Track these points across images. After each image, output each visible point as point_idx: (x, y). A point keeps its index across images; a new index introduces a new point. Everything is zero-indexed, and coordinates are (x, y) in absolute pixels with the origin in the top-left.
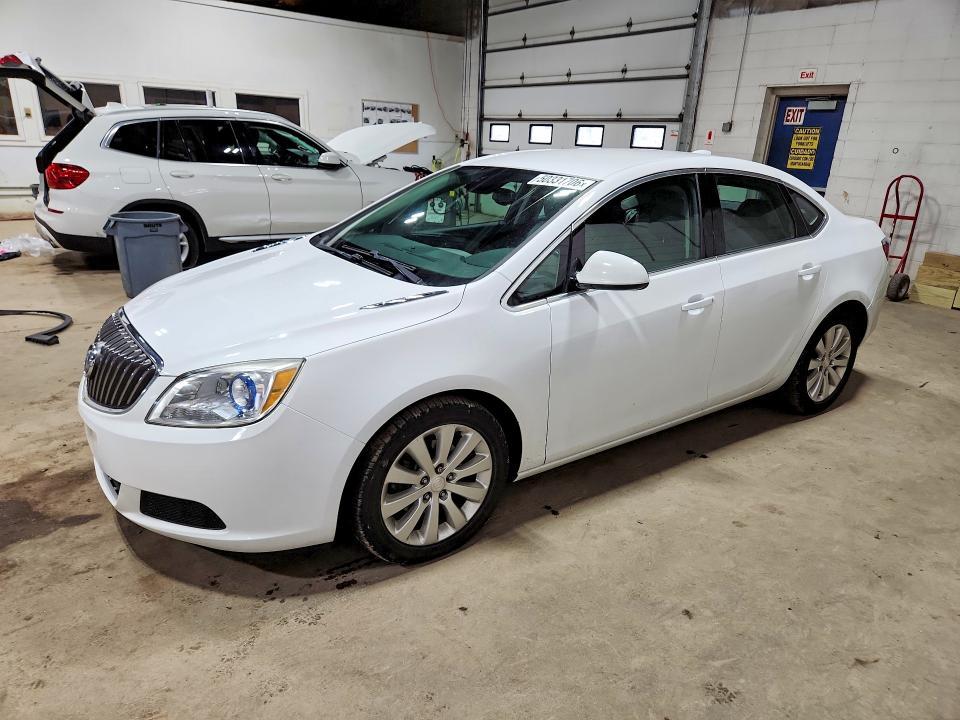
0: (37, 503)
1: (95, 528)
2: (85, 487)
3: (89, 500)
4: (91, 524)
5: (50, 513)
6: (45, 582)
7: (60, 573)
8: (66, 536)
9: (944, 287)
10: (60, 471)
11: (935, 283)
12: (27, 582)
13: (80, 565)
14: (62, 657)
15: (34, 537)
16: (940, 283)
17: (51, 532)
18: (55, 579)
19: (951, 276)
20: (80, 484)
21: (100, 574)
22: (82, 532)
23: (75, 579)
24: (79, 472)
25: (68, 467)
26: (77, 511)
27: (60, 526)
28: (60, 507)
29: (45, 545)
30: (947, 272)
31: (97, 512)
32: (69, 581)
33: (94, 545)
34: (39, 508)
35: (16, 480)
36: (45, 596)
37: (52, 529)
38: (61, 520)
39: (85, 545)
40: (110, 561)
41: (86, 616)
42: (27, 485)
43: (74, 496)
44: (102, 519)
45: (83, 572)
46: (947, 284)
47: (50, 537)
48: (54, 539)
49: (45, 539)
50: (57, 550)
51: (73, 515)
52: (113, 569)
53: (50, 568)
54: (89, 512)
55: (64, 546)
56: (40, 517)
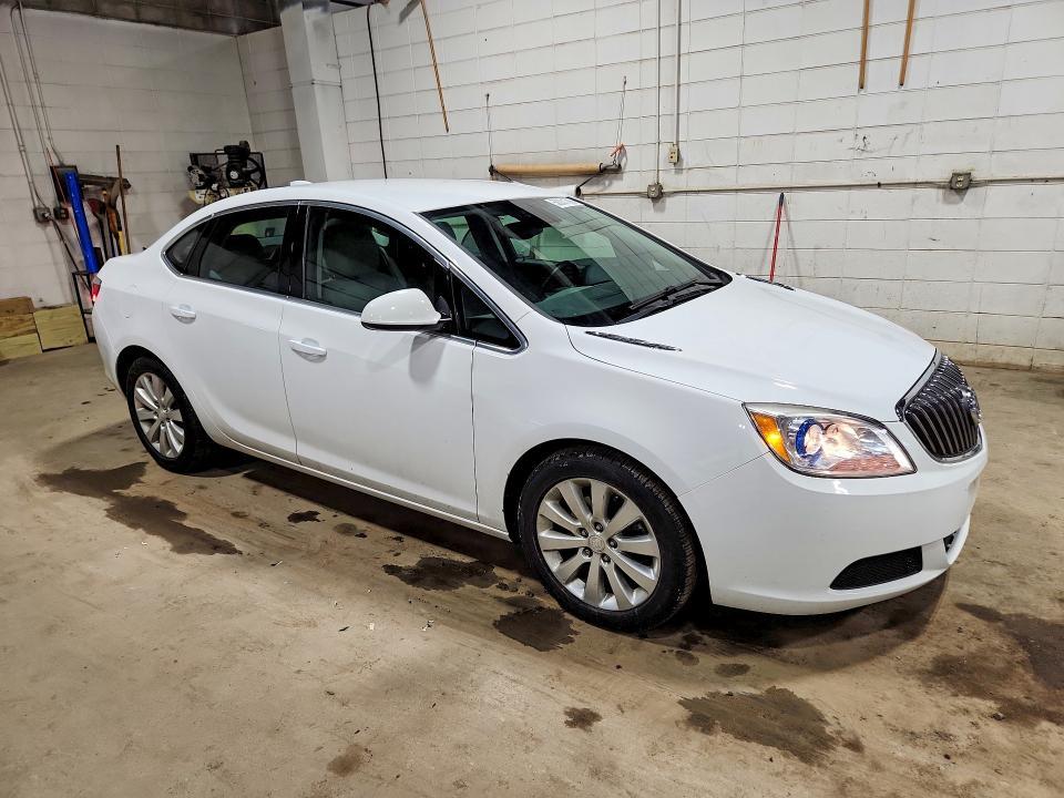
0: (1022, 663)
1: (969, 595)
2: (954, 652)
3: (960, 630)
4: (971, 600)
5: (1009, 639)
6: (1034, 573)
7: (1020, 573)
8: (1001, 603)
9: (22, 334)
10: (976, 700)
11: (12, 333)
12: (1050, 579)
13: (998, 571)
14: (1034, 523)
15: (1035, 619)
16: (17, 331)
17: (1016, 615)
18: (1026, 571)
19: (22, 321)
20: (957, 659)
21: (986, 555)
22: (984, 598)
23: (1008, 561)
24: (952, 683)
25: (963, 701)
26: (980, 625)
27: (1004, 616)
28: (997, 641)
29: (1026, 605)
30: (16, 318)
31: (959, 611)
32: (1014, 563)
33: (977, 580)
34: (1021, 655)
35: (1045, 725)
36: (1038, 562)
37: (1014, 619)
38: (1000, 624)
39: (988, 584)
40: (972, 560)
41: (1010, 534)
42: (1029, 703)
43: (973, 646)
44: (957, 600)
45: (998, 562)
46: (23, 329)
47: (1020, 610)
48: (1015, 606)
49: (1025, 611)
50: (1015, 594)
51: (986, 623)
52: (973, 553)
53: (1027, 581)
54: (967, 616)
55: (1007, 594)
56: (1023, 641)
